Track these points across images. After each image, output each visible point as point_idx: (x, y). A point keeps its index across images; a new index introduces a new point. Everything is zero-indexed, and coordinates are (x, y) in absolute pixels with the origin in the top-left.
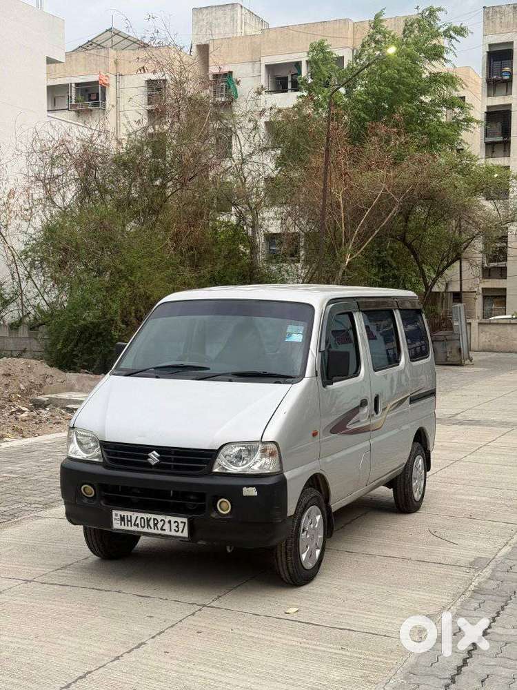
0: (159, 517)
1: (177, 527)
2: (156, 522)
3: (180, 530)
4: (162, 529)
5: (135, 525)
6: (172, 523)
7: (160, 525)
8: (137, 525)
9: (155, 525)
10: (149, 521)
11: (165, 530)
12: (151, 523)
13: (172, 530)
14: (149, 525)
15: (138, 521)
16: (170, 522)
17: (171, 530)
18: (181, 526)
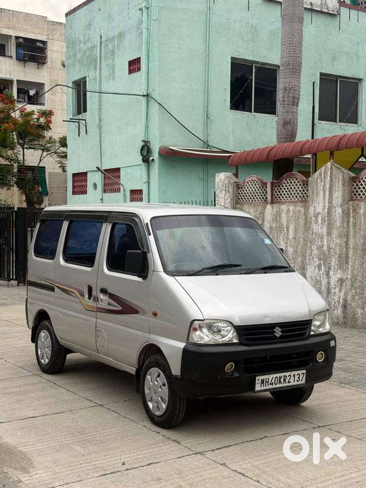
0: (287, 374)
1: (299, 378)
2: (285, 378)
3: (301, 379)
4: (289, 382)
5: (270, 384)
6: (296, 376)
7: (287, 380)
8: (272, 384)
9: (285, 380)
10: (280, 378)
11: (290, 382)
12: (282, 380)
13: (296, 381)
14: (280, 382)
15: (273, 381)
16: (294, 376)
17: (294, 382)
18: (301, 376)
